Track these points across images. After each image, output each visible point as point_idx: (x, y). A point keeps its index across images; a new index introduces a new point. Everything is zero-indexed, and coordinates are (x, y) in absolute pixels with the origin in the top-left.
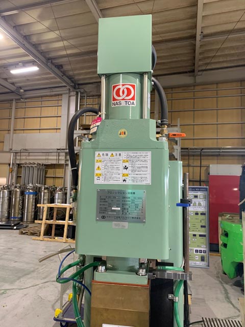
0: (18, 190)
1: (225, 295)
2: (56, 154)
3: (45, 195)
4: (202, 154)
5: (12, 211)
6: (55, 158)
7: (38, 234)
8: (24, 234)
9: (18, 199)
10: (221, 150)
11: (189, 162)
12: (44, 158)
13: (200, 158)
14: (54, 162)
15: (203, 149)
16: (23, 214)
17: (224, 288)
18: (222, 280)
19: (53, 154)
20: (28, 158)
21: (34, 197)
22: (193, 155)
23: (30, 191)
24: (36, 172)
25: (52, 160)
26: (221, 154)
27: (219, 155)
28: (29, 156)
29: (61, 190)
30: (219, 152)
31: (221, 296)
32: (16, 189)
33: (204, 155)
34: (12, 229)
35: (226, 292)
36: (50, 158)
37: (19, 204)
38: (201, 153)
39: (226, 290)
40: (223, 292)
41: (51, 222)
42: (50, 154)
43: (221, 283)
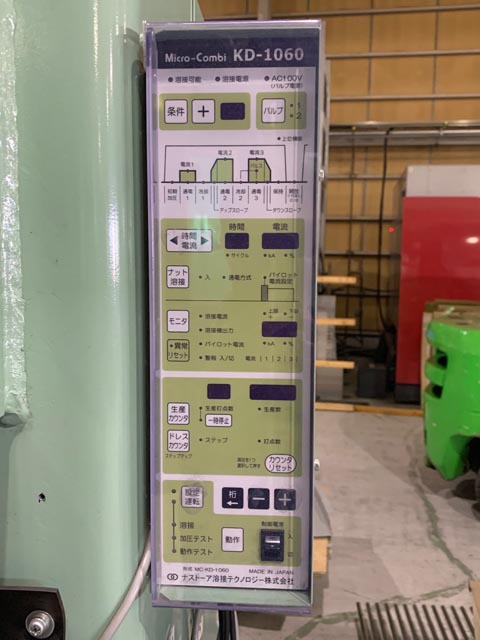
1: (430, 524)
4: (390, 143)
10: (443, 132)
11: (352, 168)
13: (382, 155)
15: (392, 129)
17: (427, 504)
18: (424, 483)
22: (366, 149)
26: (441, 142)
27: (437, 146)
30: (437, 137)
31: (418, 529)
33: (394, 148)
35: (433, 518)
38: (386, 140)
39: (431, 511)
40: (425, 516)
43: (420, 490)
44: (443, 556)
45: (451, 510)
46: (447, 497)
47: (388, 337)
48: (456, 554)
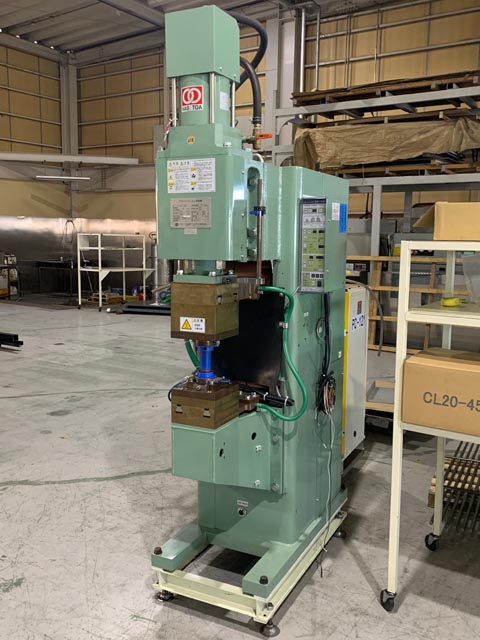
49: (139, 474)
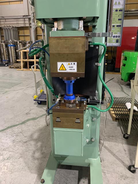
0: (3, 44)
1: (121, 89)
2: (22, 19)
3: (20, 46)
5: (2, 57)
6: (22, 22)
7: (20, 68)
8: (12, 68)
9: (5, 50)
12: (16, 22)
14: (22, 25)
16: (9, 58)
18: (120, 83)
19: (21, 19)
20: (5, 23)
21: (14, 48)
23: (11, 44)
24: (12, 32)
25: (21, 24)
28: (6, 21)
29: (29, 43)
30: (127, 14)
32: (2, 43)
34: (5, 66)
36: (19, 22)
37: (6, 53)
39: (122, 87)
41: (26, 60)
42: (19, 20)
43: (120, 85)
44: (124, 93)
45: (125, 87)
46: (125, 85)
47: (114, 60)
48: (126, 93)
49: (11, 127)
